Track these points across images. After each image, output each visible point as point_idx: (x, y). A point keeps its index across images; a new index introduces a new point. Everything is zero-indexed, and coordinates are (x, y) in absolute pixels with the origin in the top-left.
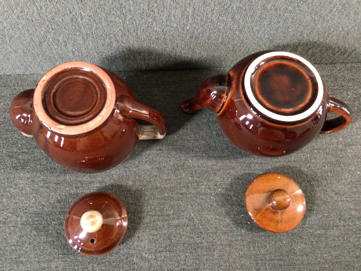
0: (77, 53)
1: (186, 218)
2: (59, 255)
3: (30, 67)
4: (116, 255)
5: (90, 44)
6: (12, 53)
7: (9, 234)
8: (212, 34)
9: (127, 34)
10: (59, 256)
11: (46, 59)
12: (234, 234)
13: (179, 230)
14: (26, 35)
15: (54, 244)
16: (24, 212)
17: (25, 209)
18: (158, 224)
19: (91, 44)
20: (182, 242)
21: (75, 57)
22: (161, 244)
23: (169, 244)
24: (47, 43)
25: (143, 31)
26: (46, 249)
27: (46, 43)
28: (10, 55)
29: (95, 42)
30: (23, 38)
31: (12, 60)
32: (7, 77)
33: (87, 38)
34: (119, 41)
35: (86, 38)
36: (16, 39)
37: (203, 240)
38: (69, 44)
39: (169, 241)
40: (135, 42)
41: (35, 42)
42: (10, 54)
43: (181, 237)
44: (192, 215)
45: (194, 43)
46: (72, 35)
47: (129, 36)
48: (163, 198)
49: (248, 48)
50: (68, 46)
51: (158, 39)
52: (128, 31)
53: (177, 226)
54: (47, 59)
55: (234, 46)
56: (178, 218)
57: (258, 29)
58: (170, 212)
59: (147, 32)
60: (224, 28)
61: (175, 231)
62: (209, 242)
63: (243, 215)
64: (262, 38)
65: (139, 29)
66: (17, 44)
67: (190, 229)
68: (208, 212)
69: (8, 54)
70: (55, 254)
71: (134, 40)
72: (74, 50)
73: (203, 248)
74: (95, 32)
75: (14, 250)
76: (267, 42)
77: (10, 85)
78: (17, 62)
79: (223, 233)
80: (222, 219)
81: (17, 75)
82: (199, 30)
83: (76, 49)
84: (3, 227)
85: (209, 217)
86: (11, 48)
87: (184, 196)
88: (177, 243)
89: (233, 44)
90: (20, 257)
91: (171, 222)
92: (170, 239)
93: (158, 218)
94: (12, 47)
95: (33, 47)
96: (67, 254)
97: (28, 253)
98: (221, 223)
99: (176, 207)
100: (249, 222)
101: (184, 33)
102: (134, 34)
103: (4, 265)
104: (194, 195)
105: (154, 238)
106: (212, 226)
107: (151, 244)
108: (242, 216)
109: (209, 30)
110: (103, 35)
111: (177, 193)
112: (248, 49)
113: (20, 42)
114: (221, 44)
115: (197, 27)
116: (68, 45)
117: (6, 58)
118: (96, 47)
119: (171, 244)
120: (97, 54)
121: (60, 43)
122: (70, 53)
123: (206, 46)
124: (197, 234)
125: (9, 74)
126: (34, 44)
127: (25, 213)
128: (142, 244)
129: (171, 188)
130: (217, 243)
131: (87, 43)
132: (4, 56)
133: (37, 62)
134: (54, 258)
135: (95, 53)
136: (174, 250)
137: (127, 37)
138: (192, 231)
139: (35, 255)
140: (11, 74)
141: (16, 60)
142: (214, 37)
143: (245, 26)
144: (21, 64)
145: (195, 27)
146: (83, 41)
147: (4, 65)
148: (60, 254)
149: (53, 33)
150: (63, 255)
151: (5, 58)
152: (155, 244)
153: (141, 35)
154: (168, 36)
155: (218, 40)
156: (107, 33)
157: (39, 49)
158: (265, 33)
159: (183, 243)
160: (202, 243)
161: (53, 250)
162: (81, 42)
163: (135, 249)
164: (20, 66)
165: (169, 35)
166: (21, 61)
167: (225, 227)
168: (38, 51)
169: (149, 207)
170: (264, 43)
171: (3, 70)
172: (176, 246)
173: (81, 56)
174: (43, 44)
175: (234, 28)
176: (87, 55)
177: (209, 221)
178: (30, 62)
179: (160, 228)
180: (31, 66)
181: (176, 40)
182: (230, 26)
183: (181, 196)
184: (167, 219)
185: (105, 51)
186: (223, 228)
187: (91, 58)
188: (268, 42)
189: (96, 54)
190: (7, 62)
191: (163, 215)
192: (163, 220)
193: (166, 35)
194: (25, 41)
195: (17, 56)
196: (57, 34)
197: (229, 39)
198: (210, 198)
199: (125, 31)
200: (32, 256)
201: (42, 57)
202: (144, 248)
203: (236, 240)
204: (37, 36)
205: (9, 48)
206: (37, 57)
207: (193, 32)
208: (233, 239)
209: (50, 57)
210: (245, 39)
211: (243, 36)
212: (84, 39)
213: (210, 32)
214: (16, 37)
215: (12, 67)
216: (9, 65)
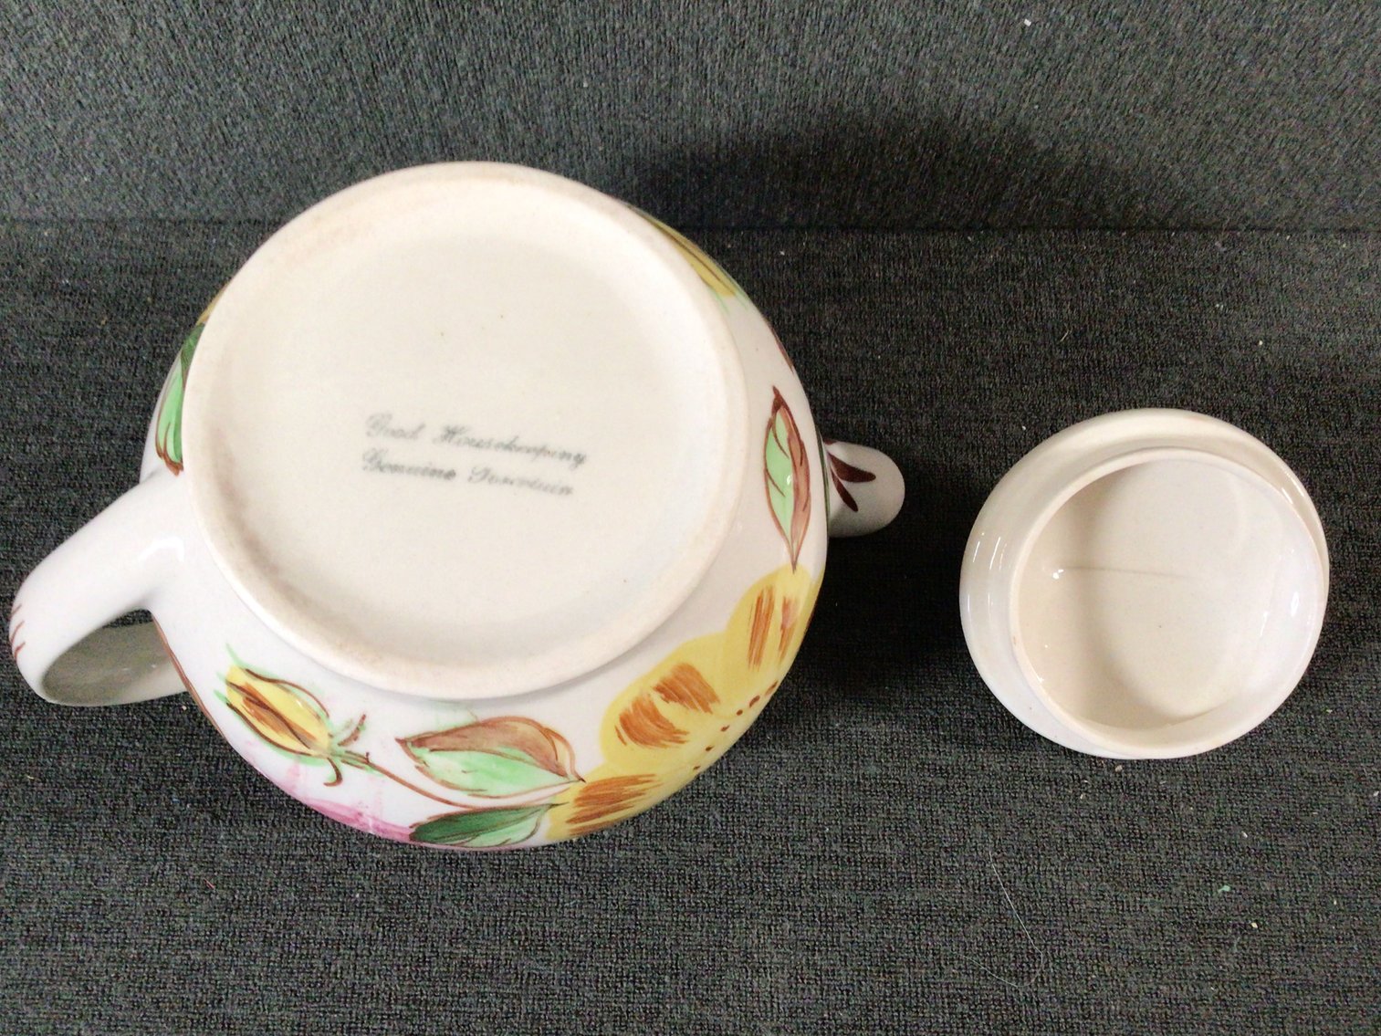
0: (520, 127)
1: (965, 883)
2: (389, 1003)
3: (310, 189)
4: (643, 1026)
5: (580, 86)
6: (245, 115)
7: (179, 892)
8: (1127, 58)
9: (754, 43)
10: (390, 1009)
11: (384, 153)
12: (1184, 971)
13: (932, 936)
14: (322, 29)
15: (369, 951)
16: (246, 800)
17: (255, 786)
18: (831, 899)
19: (585, 85)
20: (945, 991)
21: (506, 150)
22: (848, 991)
23: (885, 996)
24: (403, 72)
25: (827, 26)
26: (333, 969)
27: (398, 71)
28: (235, 124)
29: (605, 79)
30: (304, 44)
31: (241, 150)
32: (207, 230)
33: (578, 53)
34: (709, 77)
35: (572, 55)
36: (273, 47)
37: (1041, 990)
38: (493, 82)
39: (883, 980)
40: (778, 84)
41: (350, 69)
42: (239, 119)
43: (941, 968)
44: (994, 868)
45: (1035, 100)
46: (515, 38)
47: (757, 56)
48: (859, 783)
49: (1267, 138)
50: (488, 95)
51: (881, 71)
52: (762, 27)
53: (922, 914)
54: (388, 151)
55: (1210, 123)
56: (928, 881)
57: (1340, 42)
58: (888, 851)
59: (843, 37)
60: (1189, 30)
61: (911, 936)
62: (1070, 999)
63: (1227, 888)
64: (1343, 91)
65: (809, 21)
66: (273, 70)
67: (983, 933)
68: (1063, 865)
69: (228, 120)
70: (376, 997)
71: (773, 77)
72: (509, 113)
73: (1040, 1026)
74: (617, 26)
75: (196, 967)
76: (1360, 113)
77: (219, 261)
78: (260, 160)
79: (1134, 961)
80: (1131, 900)
81: (249, 221)
82: (1076, 35)
83: (515, 110)
84: (155, 862)
85: (1069, 887)
86: (244, 89)
87: (951, 783)
88: (923, 992)
89: (1207, 115)
90: (221, 1000)
91: (892, 895)
92: (890, 972)
93: (836, 870)
94: (253, 84)
95: (339, 89)
96: (427, 1002)
97: (255, 985)
98: (1127, 918)
99: (917, 829)
100: (1256, 921)
101: (1005, 48)
102: (784, 45)
103: (147, 1028)
104: (1000, 779)
105: (815, 964)
106: (1083, 929)
107: (803, 990)
108: (1224, 892)
109: (1120, 35)
110: (648, 43)
111: (923, 764)
112: (1266, 145)
113: (286, 64)
114: (1156, 110)
115: (1073, 18)
116: (488, 87)
117: (216, 138)
118: (605, 105)
119: (891, 996)
120: (603, 139)
121: (455, 81)
122: (485, 128)
123: (1086, 118)
124: (1014, 961)
125: (216, 214)
126: (345, 75)
127: (252, 805)
128: (762, 984)
129: (892, 740)
130: (1106, 1008)
131: (570, 80)
132: (212, 129)
133: (343, 163)
134: (370, 1015)
135: (594, 134)
136: (906, 1026)
137: (750, 57)
138: (990, 943)
139: (285, 995)
140: (222, 218)
141: (258, 150)
142: (1134, 72)
143: (1287, 26)
144: (276, 168)
145: (1062, 21)
146: (555, 70)
147: (203, 171)
148: (396, 1000)
149: (436, 25)
150: (407, 1005)
151: (213, 138)
152: (822, 990)
153: (813, 51)
154: (933, 56)
155: (1147, 88)
156: (665, 34)
157: (360, 103)
158: (1368, 65)
159: (948, 997)
160: (1038, 1002)
161: (368, 979)
162: (548, 77)
163: (728, 1006)
164: (267, 183)
165: (938, 54)
166: (276, 155)
167: (1145, 936)
168: (355, 113)
169: (796, 821)
170: (1346, 116)
171: (194, 193)
172: (917, 1007)
173: (531, 147)
174: (383, 78)
175: (1233, 35)
176: (558, 144)
177: (1067, 902)
178: (314, 164)
179: (844, 917)
180: (315, 183)
181: (961, 80)
182: (1219, 22)
183: (942, 782)
184: (874, 881)
185: (640, 126)
186: (1134, 941)
187: (571, 157)
188: (1364, 115)
189: (596, 137)
190: (217, 159)
191: (856, 862)
192: (856, 885)
193: (922, 54)
194: (310, 59)
195: (265, 130)
196: (452, 33)
197: (1199, 86)
198: (1076, 798)
199: (746, 25)
200: (275, 998)
201: (368, 143)
202: (772, 1002)
203: (1194, 1000)
204: (365, 35)
205: (240, 89)
206: (347, 142)
207: (1048, 41)
208: (1182, 995)
209: (403, 145)
210: (1268, 89)
211: (1262, 76)
212: (561, 62)
213: (1123, 48)
214: (276, 35)
215: (235, 181)
216: (225, 175)
